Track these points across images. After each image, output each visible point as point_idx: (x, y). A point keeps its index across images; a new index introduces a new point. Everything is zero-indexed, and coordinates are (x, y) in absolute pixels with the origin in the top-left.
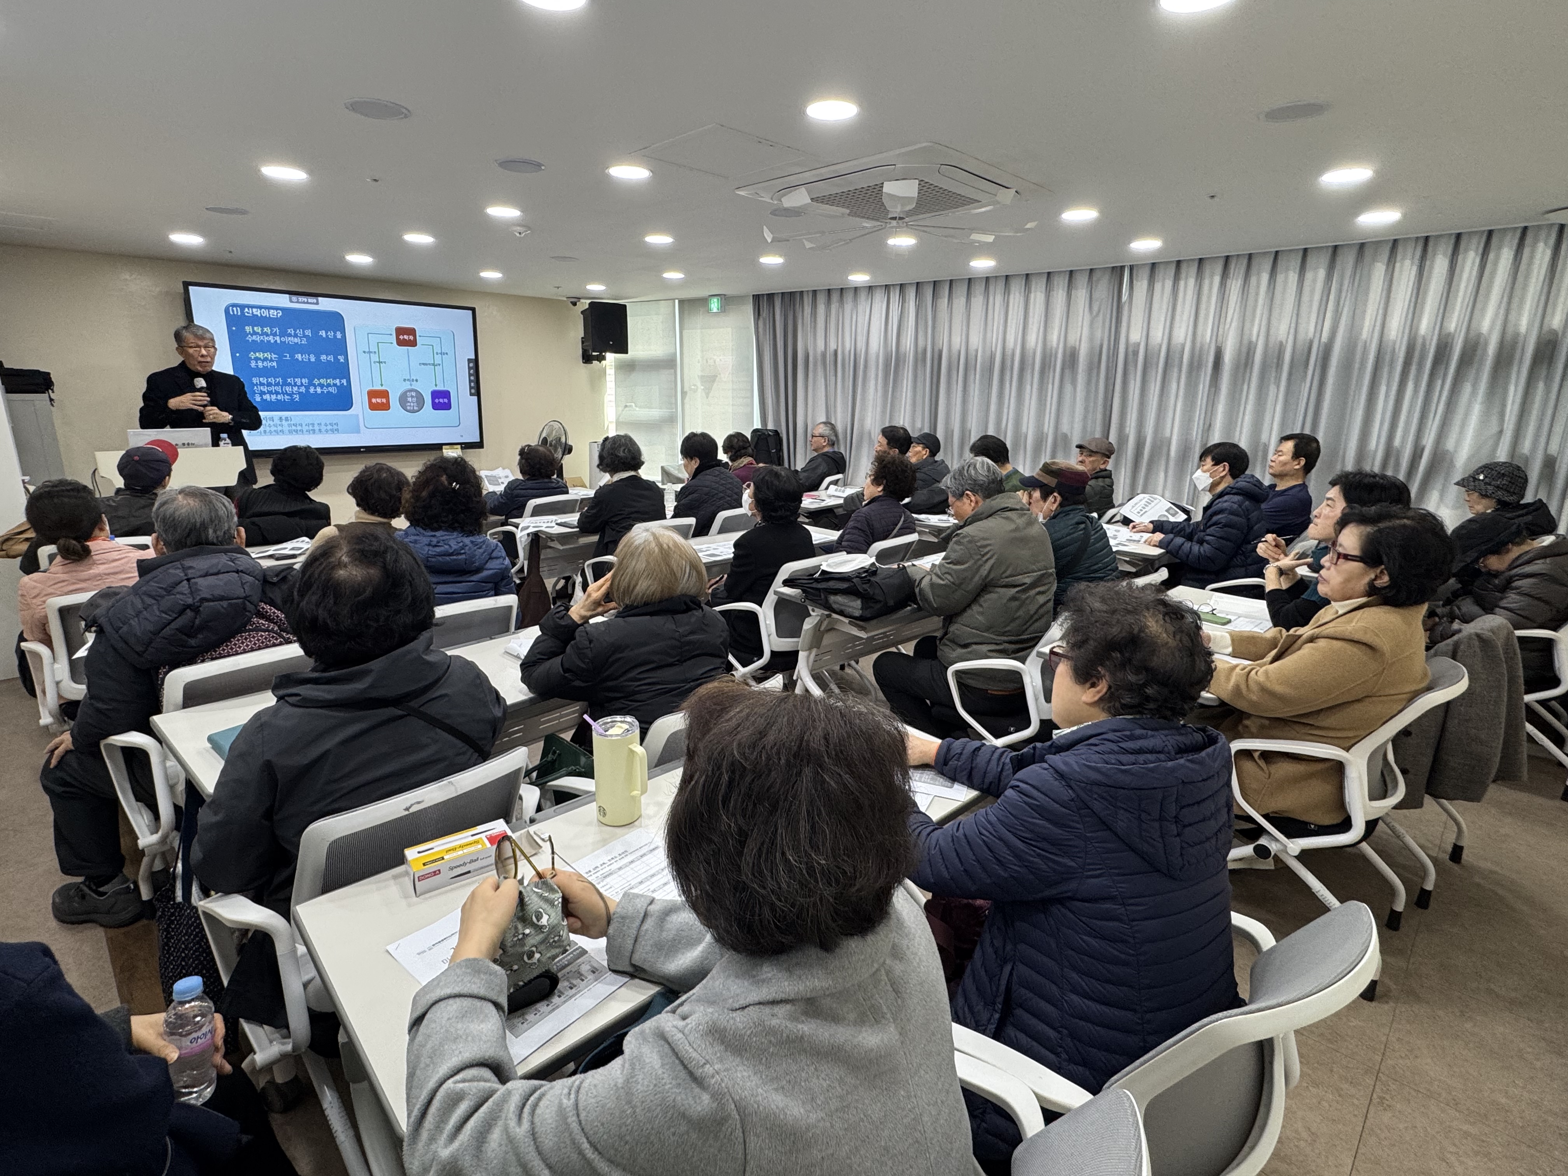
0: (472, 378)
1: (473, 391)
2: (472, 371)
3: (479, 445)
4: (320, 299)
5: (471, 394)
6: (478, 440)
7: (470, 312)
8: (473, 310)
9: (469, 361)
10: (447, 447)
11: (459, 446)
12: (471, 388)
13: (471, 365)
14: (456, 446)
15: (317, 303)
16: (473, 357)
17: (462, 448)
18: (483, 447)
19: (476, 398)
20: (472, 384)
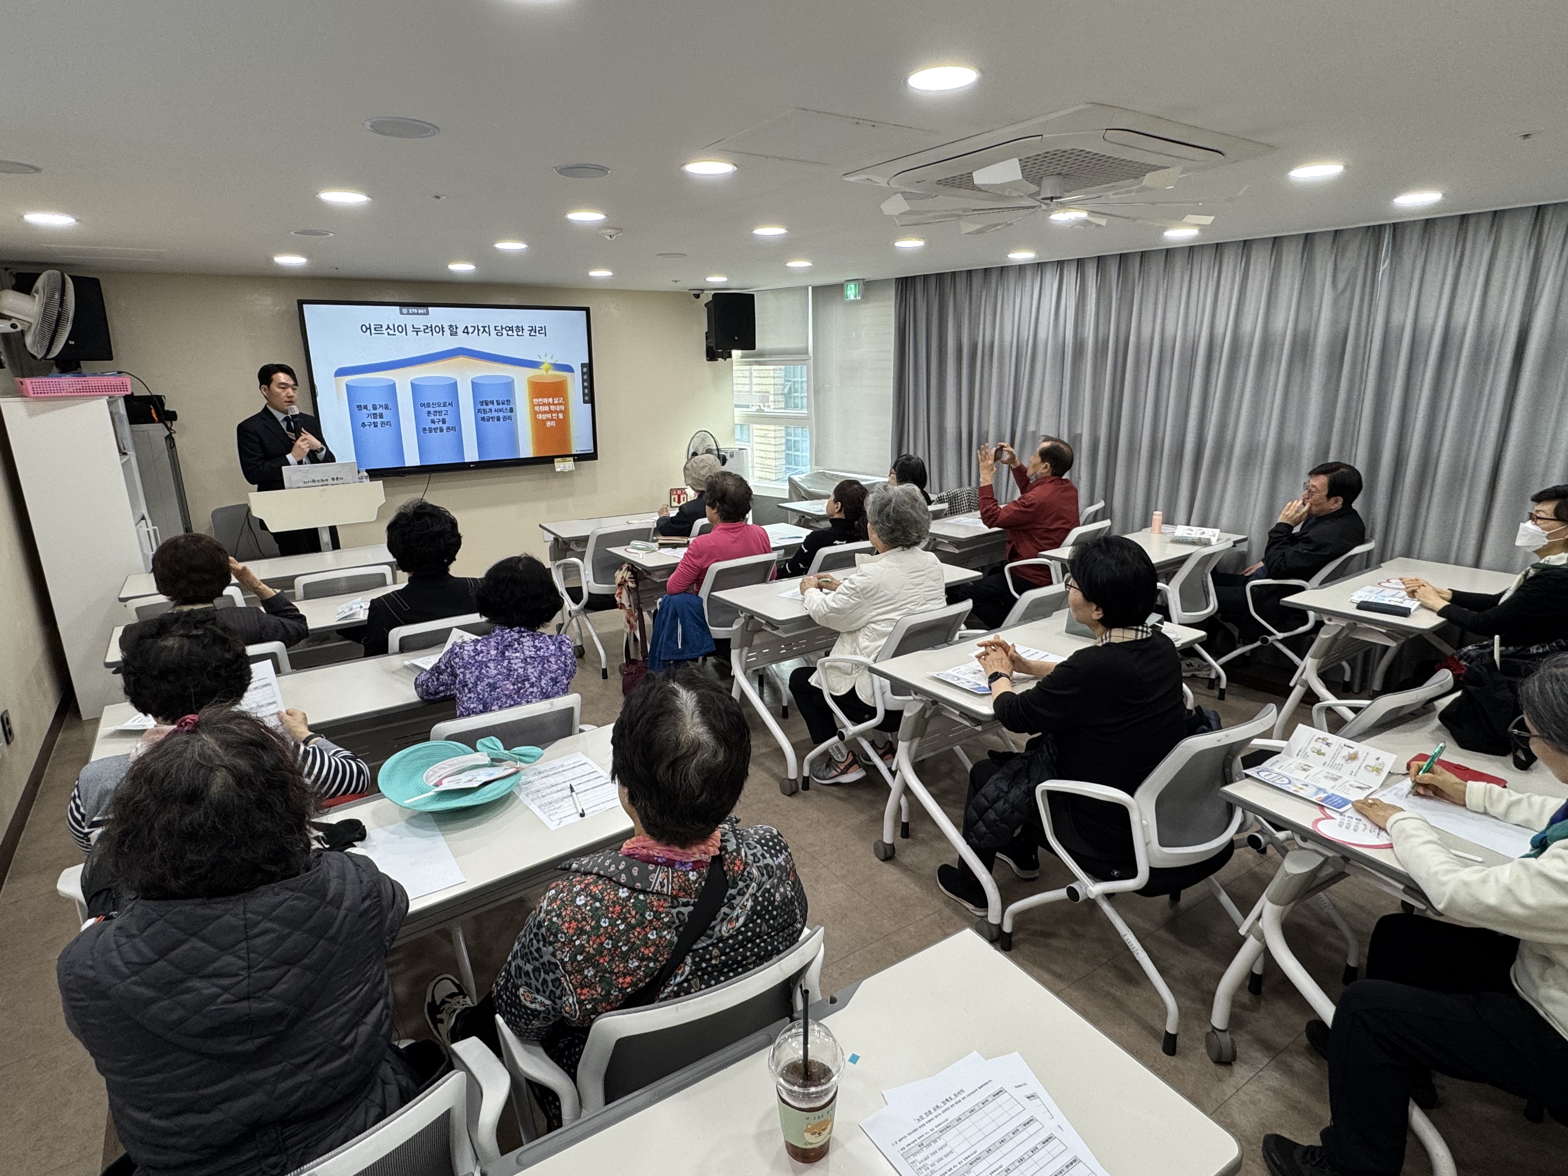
0: (586, 384)
1: (587, 398)
2: (585, 377)
3: (592, 456)
4: (430, 309)
5: (585, 402)
6: (592, 451)
7: (584, 313)
8: (587, 310)
9: (583, 365)
10: (560, 459)
11: (572, 459)
12: (584, 395)
13: (585, 370)
14: (568, 459)
15: (427, 313)
16: (587, 361)
17: (575, 460)
18: (596, 459)
19: (590, 405)
20: (586, 391)
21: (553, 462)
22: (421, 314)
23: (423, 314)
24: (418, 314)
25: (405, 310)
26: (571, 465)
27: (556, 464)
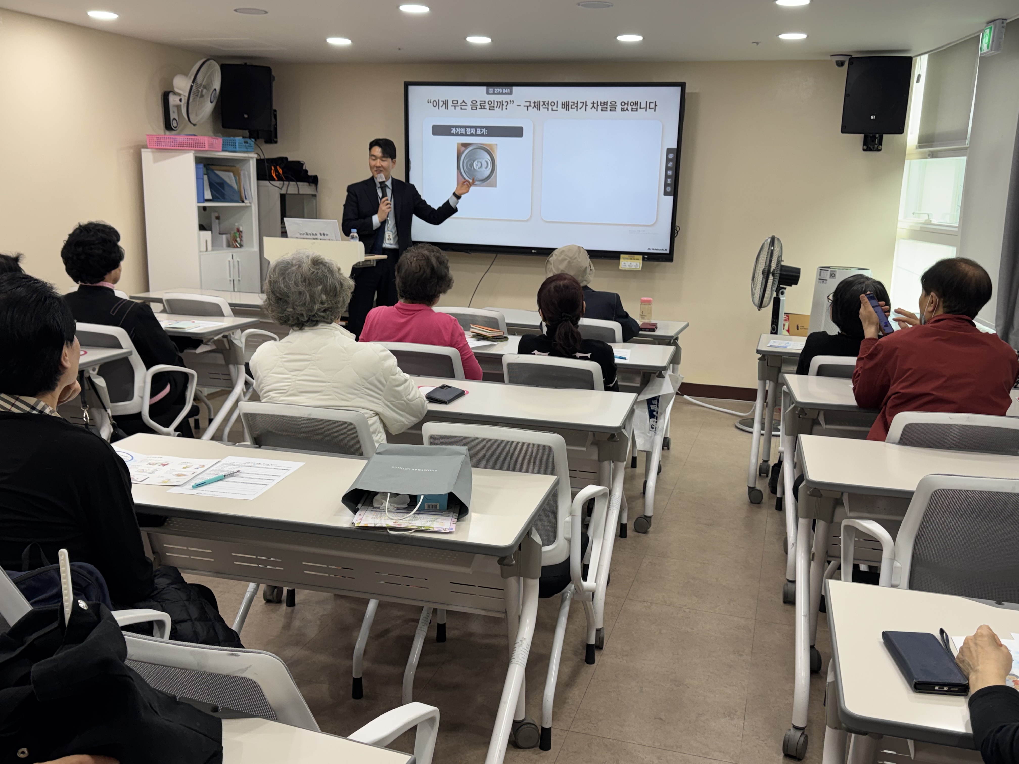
0: (670, 173)
1: (669, 189)
2: (670, 164)
3: (667, 257)
5: (666, 193)
6: (668, 252)
7: (679, 89)
8: (682, 86)
9: (669, 151)
10: (626, 256)
11: (641, 258)
12: (666, 185)
13: (671, 156)
14: (636, 257)
15: (511, 93)
16: (674, 146)
17: (644, 259)
18: (672, 261)
19: (671, 198)
20: (669, 181)
21: (620, 258)
22: (506, 94)
23: (508, 93)
24: (502, 94)
25: (491, 90)
26: (638, 264)
27: (621, 260)
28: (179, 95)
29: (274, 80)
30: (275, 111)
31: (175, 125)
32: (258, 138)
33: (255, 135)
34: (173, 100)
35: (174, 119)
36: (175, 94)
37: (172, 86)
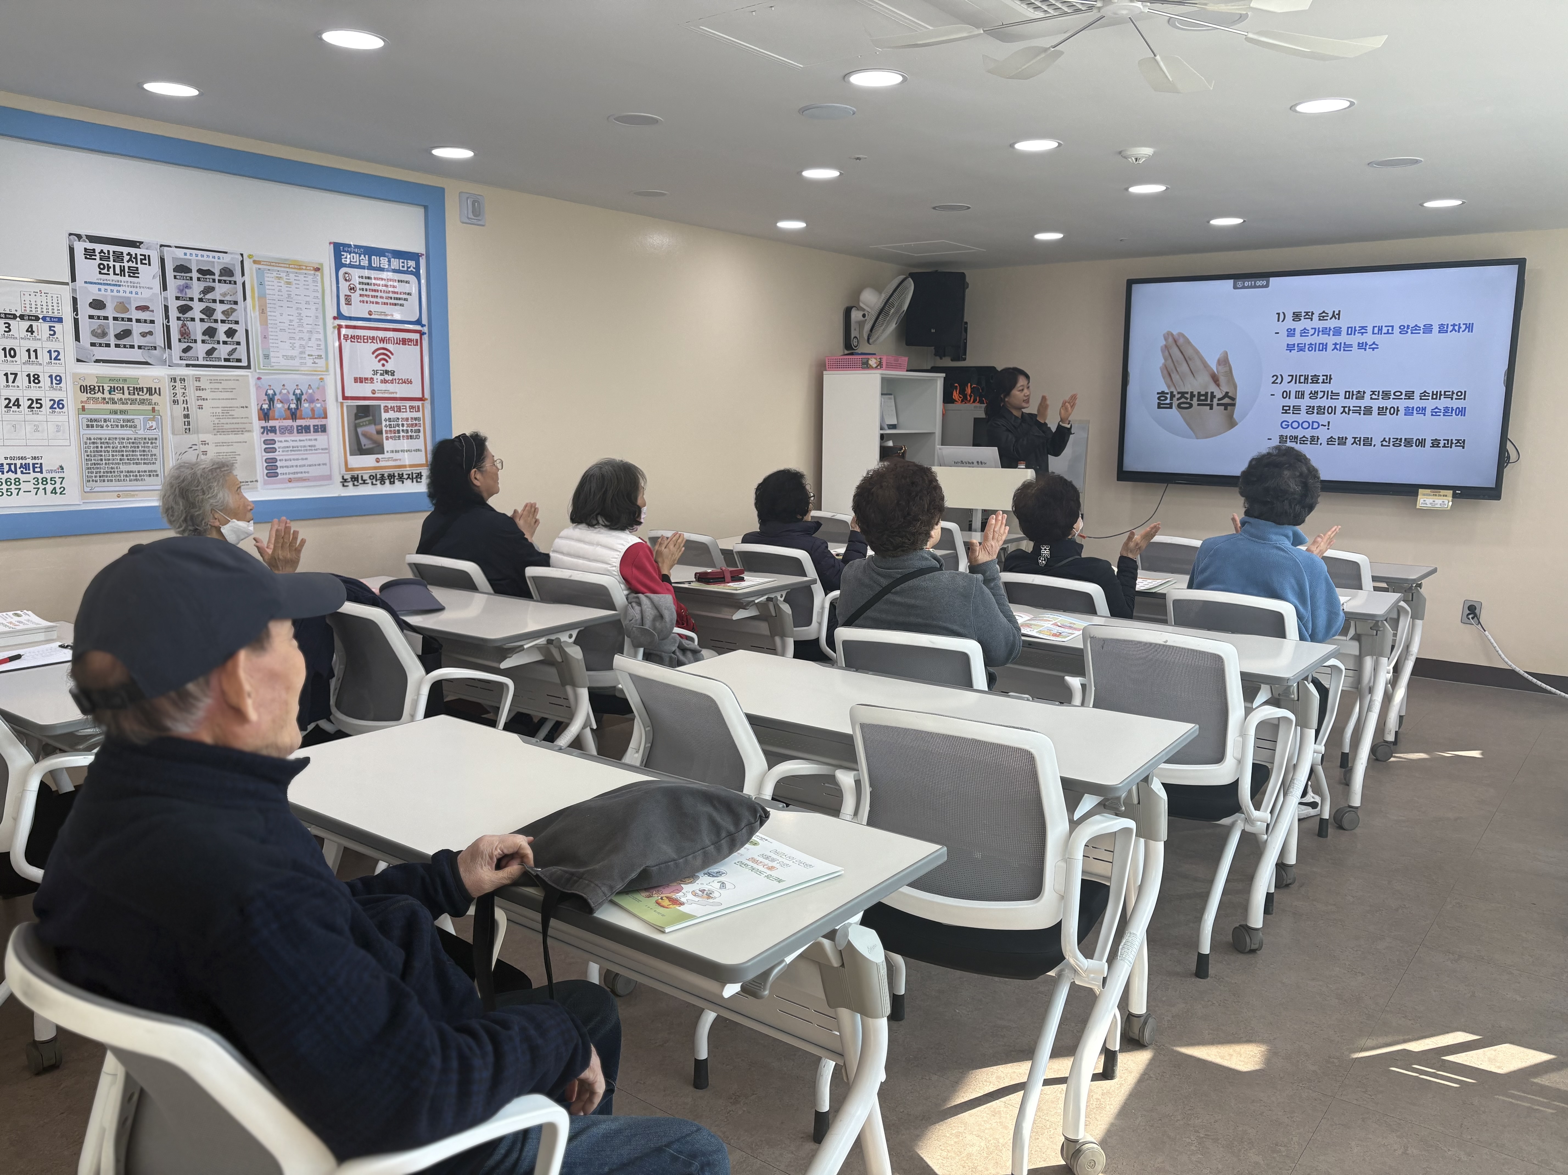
3: (1493, 493)
4: (1271, 279)
6: (1492, 485)
7: (1516, 269)
8: (1522, 266)
10: (1428, 490)
11: (1450, 493)
14: (1443, 492)
15: (1267, 286)
17: (1455, 496)
18: (1498, 497)
21: (1417, 495)
22: (1259, 287)
23: (1263, 287)
24: (1255, 287)
25: (1240, 283)
26: (1446, 502)
27: (1419, 497)
28: (863, 310)
29: (968, 287)
30: (966, 323)
31: (855, 344)
32: (944, 356)
33: (940, 353)
34: (856, 315)
35: (855, 337)
36: (859, 308)
37: (858, 300)
